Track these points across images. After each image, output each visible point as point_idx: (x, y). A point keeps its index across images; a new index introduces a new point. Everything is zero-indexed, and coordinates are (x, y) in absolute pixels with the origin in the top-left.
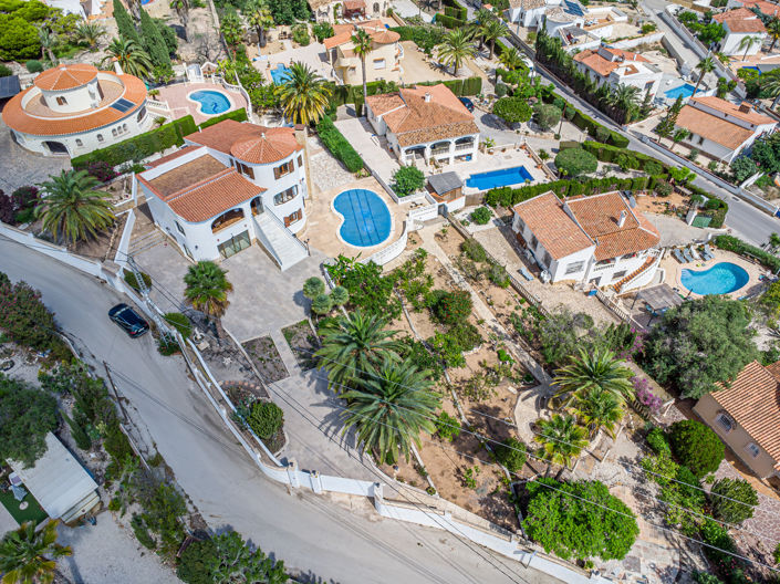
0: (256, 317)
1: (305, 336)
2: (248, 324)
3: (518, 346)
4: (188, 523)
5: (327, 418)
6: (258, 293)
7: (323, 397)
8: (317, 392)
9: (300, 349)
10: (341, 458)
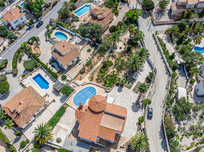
0: (130, 96)
1: (128, 85)
2: (133, 96)
3: (105, 55)
4: (170, 79)
5: (142, 72)
6: (124, 100)
7: (139, 74)
8: (138, 76)
9: (132, 83)
10: (146, 66)
